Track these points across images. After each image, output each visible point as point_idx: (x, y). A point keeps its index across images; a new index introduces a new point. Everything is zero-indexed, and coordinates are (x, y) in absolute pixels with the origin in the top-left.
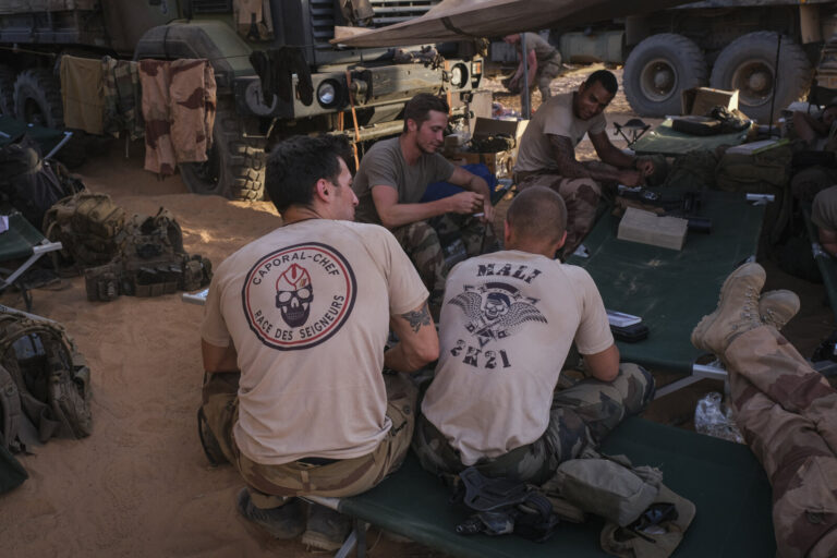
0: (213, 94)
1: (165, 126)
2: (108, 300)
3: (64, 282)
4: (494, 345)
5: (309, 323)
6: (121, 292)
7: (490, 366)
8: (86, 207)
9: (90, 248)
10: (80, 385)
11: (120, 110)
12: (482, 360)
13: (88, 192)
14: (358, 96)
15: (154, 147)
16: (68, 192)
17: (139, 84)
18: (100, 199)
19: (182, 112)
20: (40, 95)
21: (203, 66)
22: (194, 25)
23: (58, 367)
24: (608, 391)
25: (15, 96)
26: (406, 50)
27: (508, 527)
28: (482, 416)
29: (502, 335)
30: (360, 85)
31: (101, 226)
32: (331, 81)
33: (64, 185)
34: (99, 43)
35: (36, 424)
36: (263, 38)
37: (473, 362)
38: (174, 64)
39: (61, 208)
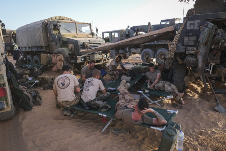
0: (63, 59)
1: (56, 64)
2: (46, 90)
3: (40, 88)
4: (88, 88)
5: (65, 86)
6: (48, 89)
7: (87, 91)
8: (43, 76)
9: (44, 83)
10: (40, 99)
11: (49, 62)
12: (86, 90)
13: (44, 74)
14: (88, 60)
15: (54, 67)
16: (41, 74)
17: (52, 58)
18: (46, 75)
19: (58, 62)
20: (38, 59)
21: (61, 55)
22: (62, 48)
23: (37, 96)
24: (104, 95)
25: (34, 60)
26: (96, 52)
27: (88, 108)
28: (86, 96)
29: (89, 87)
30: (88, 58)
31: (46, 79)
32: (83, 57)
33: (40, 73)
34: (48, 51)
35: (34, 103)
36: (73, 51)
37: (85, 90)
38: (57, 55)
39: (40, 76)
